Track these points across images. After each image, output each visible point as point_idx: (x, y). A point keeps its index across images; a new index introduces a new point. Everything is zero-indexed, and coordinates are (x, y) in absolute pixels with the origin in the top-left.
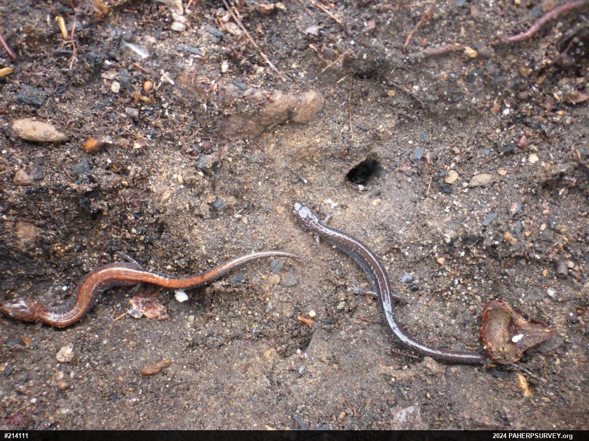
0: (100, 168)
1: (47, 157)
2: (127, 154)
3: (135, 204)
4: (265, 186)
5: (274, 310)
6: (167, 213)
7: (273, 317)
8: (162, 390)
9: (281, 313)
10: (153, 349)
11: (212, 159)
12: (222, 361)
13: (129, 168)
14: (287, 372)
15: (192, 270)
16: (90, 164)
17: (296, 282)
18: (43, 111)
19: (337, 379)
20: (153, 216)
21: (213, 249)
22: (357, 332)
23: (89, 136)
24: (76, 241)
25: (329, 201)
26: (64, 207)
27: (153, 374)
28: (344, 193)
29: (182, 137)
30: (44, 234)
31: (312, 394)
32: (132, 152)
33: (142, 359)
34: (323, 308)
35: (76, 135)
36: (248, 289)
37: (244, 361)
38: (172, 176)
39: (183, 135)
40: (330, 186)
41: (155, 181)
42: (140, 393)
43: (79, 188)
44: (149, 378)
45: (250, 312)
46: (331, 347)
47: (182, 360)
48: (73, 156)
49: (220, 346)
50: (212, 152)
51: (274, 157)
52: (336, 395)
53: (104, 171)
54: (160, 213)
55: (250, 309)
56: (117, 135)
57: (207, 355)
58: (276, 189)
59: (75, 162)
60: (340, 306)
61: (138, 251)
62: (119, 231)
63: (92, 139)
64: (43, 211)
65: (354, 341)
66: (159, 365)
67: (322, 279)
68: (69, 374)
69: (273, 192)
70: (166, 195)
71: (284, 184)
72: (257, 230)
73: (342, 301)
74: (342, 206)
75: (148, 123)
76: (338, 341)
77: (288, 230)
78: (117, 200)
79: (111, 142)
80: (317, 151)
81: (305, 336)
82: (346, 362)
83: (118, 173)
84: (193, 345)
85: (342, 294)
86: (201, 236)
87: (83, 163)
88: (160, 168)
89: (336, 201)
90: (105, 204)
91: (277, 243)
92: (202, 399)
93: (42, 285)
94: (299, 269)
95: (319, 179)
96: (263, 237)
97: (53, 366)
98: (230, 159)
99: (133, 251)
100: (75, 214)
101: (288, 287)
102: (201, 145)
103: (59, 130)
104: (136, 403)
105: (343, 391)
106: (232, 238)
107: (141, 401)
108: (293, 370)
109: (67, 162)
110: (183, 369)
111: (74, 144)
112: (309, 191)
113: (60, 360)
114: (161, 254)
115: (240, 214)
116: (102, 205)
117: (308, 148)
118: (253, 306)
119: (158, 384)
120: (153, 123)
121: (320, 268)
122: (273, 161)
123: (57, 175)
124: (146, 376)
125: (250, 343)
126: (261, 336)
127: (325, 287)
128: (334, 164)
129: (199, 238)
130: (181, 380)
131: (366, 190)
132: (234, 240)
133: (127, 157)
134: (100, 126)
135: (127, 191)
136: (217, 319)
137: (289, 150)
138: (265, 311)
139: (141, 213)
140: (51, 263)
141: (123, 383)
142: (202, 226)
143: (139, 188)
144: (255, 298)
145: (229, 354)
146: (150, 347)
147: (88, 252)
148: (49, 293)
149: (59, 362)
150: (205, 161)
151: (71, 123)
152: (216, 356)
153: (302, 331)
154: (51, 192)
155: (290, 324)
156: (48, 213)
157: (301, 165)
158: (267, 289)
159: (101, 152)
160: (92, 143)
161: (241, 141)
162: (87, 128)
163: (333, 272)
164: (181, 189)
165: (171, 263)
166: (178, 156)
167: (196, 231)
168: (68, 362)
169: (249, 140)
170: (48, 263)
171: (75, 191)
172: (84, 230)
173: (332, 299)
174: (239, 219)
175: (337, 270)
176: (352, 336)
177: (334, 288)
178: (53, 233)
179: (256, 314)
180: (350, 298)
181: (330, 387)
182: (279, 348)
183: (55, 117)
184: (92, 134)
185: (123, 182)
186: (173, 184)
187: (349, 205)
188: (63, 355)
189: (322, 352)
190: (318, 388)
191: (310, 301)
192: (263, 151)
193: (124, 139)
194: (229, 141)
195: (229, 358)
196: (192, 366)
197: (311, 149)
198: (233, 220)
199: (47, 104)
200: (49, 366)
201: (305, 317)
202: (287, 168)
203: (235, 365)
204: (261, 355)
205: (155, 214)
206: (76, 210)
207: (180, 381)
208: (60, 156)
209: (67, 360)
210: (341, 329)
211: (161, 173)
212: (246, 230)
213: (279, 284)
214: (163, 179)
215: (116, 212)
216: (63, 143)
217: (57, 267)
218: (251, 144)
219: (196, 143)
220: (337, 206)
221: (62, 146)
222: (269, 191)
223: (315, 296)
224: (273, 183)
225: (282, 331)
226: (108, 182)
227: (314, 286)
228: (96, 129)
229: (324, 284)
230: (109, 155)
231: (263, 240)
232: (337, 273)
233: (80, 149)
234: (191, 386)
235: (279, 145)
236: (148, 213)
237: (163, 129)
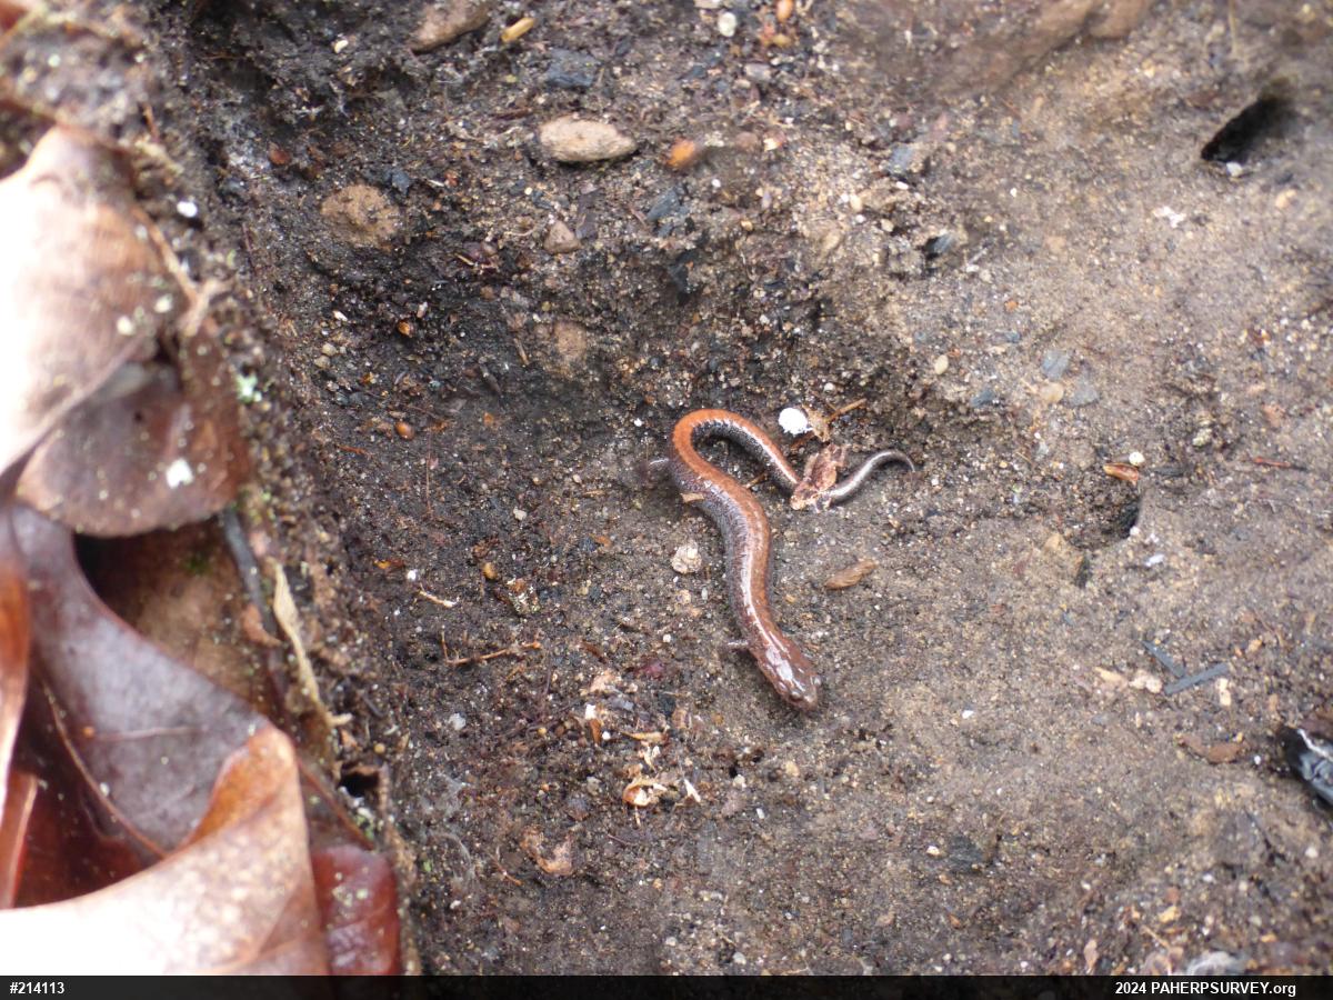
0: (696, 201)
1: (601, 193)
2: (752, 163)
3: (768, 265)
4: (1025, 195)
5: (1051, 456)
6: (835, 277)
7: (1051, 470)
8: (867, 614)
9: (1067, 462)
10: (833, 542)
11: (921, 151)
12: (965, 560)
13: (759, 192)
14: (1121, 570)
15: (879, 388)
16: (678, 194)
17: (1096, 395)
18: (594, 99)
19: (1231, 580)
20: (806, 286)
21: (929, 341)
22: (1244, 490)
23: (678, 136)
24: (651, 351)
25: (1166, 211)
26: (636, 286)
27: (847, 588)
28: (1199, 187)
29: (853, 113)
30: (606, 343)
31: (1183, 609)
32: (764, 158)
33: (818, 561)
34: (1159, 446)
35: (653, 139)
36: (1003, 416)
37: (1009, 558)
38: (837, 197)
39: (855, 106)
40: (1169, 176)
41: (805, 213)
42: (828, 622)
43: (669, 245)
44: (841, 595)
45: (1003, 464)
46: (1190, 522)
47: (891, 561)
48: (647, 183)
49: (955, 533)
50: (915, 136)
51: (1042, 127)
52: (1235, 609)
53: (705, 205)
54: (821, 278)
55: (1003, 458)
56: (734, 128)
57: (934, 551)
58: (1047, 200)
59: (650, 194)
60: (1201, 438)
61: (767, 360)
62: (728, 323)
63: (685, 143)
64: (597, 299)
65: (1241, 507)
66: (857, 570)
67: (1152, 384)
68: (699, 593)
69: (1040, 206)
70: (832, 240)
71: (1065, 186)
72: (1012, 293)
73: (1203, 427)
74: (1197, 220)
75: (784, 93)
76: (1202, 510)
77: (1075, 286)
78: (732, 261)
79: (721, 144)
80: (1143, 98)
81: (1120, 505)
82: (1227, 549)
83: (731, 206)
84: (903, 535)
85: (1203, 413)
86: (902, 318)
87: (666, 195)
88: (813, 184)
89: (1182, 207)
90: (711, 272)
91: (1056, 317)
92: (947, 627)
93: (597, 441)
94: (1101, 367)
95: (1143, 164)
96: (1028, 308)
97: (666, 582)
98: (952, 147)
99: (758, 361)
100: (654, 297)
101: (1080, 406)
102: (893, 123)
103: (623, 133)
104: (824, 640)
105: (1248, 601)
106: (966, 314)
107: (832, 635)
108: (1135, 568)
109: (636, 196)
110: (897, 576)
111: (648, 157)
112: (1117, 195)
113: (679, 570)
114: (814, 361)
115: (976, 263)
116: (706, 274)
117: (1123, 95)
118: (1010, 450)
119: (860, 605)
120: (796, 90)
121: (1148, 362)
122: (1040, 137)
123: (619, 224)
124: (833, 591)
125: (1012, 524)
126: (1032, 508)
127: (1162, 401)
128: (1181, 124)
129: (900, 321)
130: (900, 596)
131: (1246, 175)
132: (969, 319)
133: (752, 171)
134: (699, 112)
135: (750, 241)
136: (935, 482)
137: (1077, 105)
138: (1033, 459)
139: (779, 282)
140: (612, 398)
141: (794, 605)
142: (904, 297)
143: (773, 232)
144: (1015, 434)
145: (976, 547)
146: (827, 541)
147: (671, 371)
148: (610, 454)
149: (678, 573)
150: (906, 157)
151: (646, 113)
152: (951, 551)
153: (1114, 495)
154: (611, 259)
155: (1088, 484)
156: (606, 301)
157: (1102, 137)
158: (1038, 414)
159: (697, 167)
160: (683, 151)
161: (970, 103)
162: (674, 120)
163: (1180, 368)
164: (858, 224)
165: (834, 378)
166: (844, 154)
167: (893, 308)
168: (694, 574)
169: (987, 96)
170: (606, 397)
171: (663, 251)
172: (664, 327)
173: (1180, 425)
174: (973, 275)
175: (1191, 363)
176: (1234, 498)
177: (1183, 401)
178: (617, 338)
179: (1016, 467)
180: (1224, 420)
181: (1218, 595)
182: (1068, 532)
183: (615, 107)
184: (682, 133)
185: (744, 224)
186: (842, 216)
187: (1214, 215)
188: (682, 561)
189: (1169, 534)
190: (1194, 598)
191: (1129, 433)
192: (1017, 118)
193: (746, 134)
194: (946, 106)
195: (977, 553)
196: (911, 570)
197: (1128, 97)
198: (961, 277)
199: (599, 84)
200: (661, 582)
201: (1121, 467)
202: (1070, 150)
203: (993, 565)
204: (1039, 544)
205: (812, 281)
206: (657, 290)
207: (897, 599)
208: (621, 185)
209: (693, 570)
210: (1206, 486)
211: (815, 195)
212: (990, 295)
213: (1061, 402)
214: (819, 207)
215: (728, 286)
216: (627, 158)
217: (622, 403)
218: (992, 105)
219: (882, 120)
220: (1185, 222)
221: (625, 166)
222: (1034, 206)
223: (1138, 422)
224: (1040, 187)
225: (1072, 497)
226: (721, 226)
227: (1135, 402)
228: (692, 121)
229: (1158, 396)
230: (713, 170)
231: (1029, 314)
232: (1192, 368)
233: (659, 166)
234: (921, 607)
235: (1053, 98)
236: (797, 280)
237: (815, 100)
